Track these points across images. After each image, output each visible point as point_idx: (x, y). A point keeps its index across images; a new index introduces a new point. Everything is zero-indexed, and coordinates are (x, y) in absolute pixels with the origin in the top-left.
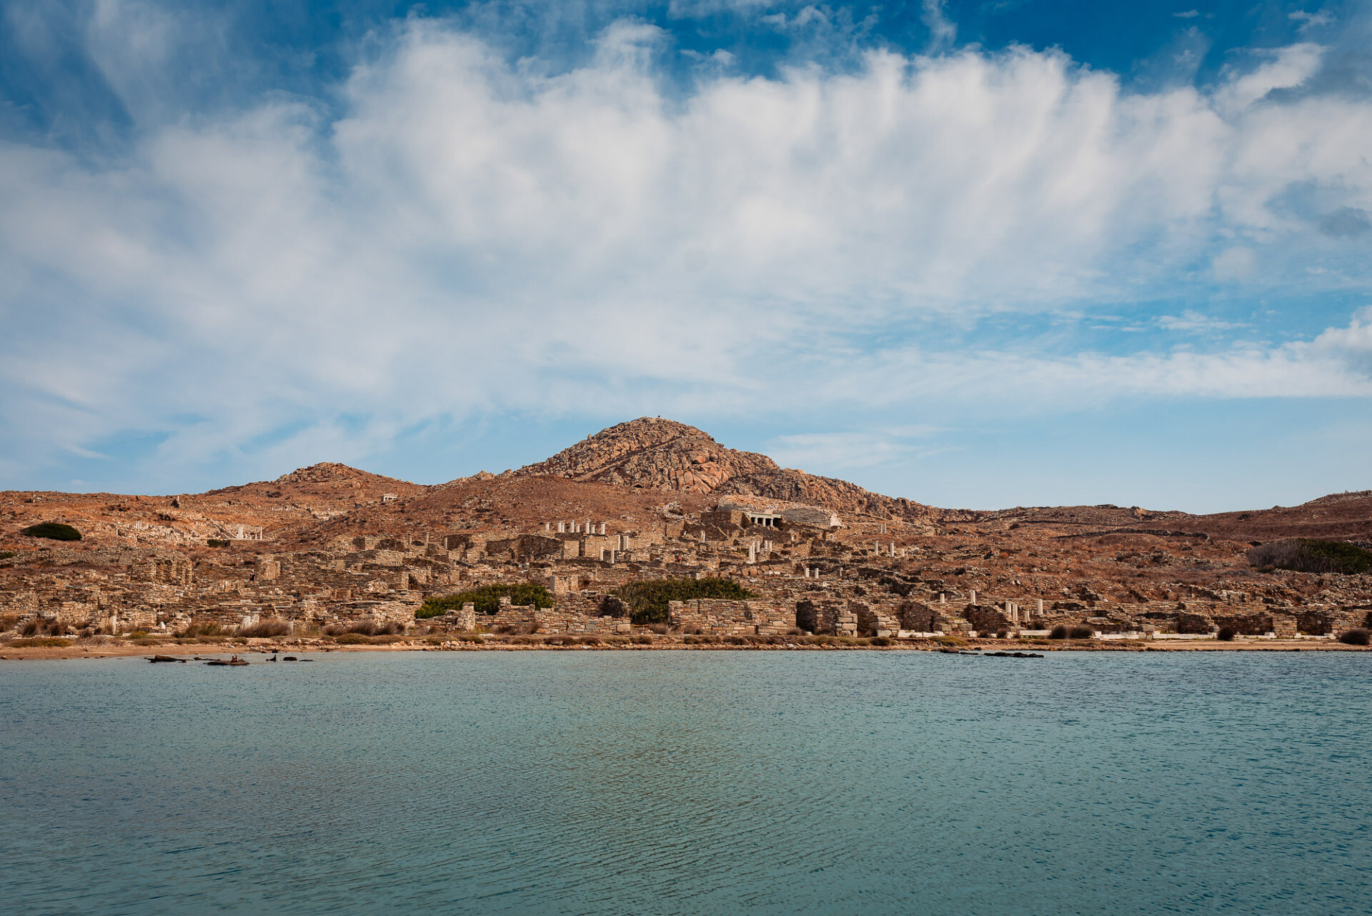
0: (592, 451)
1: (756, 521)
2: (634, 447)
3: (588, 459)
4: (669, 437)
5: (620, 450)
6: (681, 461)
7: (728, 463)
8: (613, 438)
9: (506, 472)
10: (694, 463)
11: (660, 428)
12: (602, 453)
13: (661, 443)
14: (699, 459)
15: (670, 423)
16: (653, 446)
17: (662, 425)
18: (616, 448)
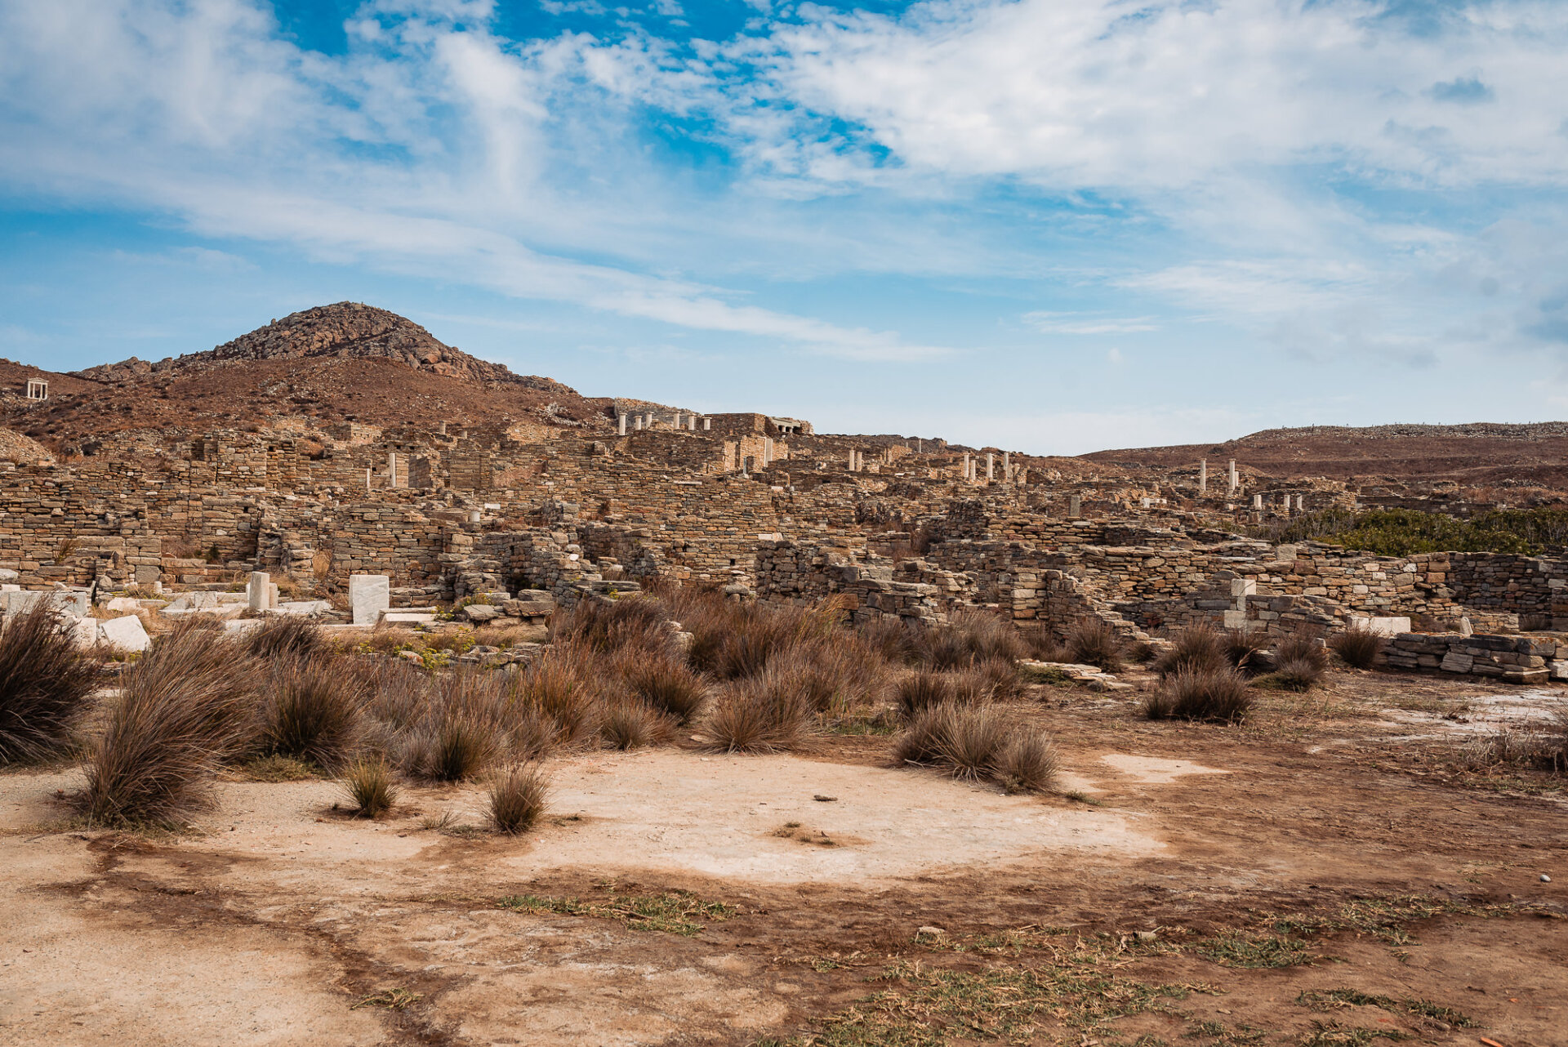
0: (284, 339)
1: (784, 430)
2: (339, 339)
3: (280, 349)
4: (381, 329)
5: (322, 341)
6: (406, 360)
7: (465, 365)
8: (309, 325)
9: (164, 360)
10: (423, 362)
11: (369, 316)
12: (298, 343)
13: (372, 336)
14: (430, 357)
15: (381, 312)
16: (362, 338)
17: (370, 313)
18: (316, 338)
